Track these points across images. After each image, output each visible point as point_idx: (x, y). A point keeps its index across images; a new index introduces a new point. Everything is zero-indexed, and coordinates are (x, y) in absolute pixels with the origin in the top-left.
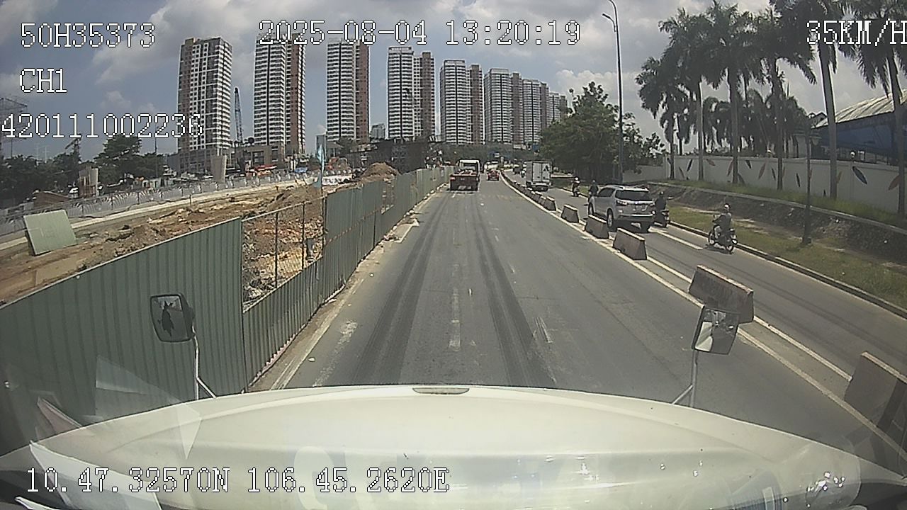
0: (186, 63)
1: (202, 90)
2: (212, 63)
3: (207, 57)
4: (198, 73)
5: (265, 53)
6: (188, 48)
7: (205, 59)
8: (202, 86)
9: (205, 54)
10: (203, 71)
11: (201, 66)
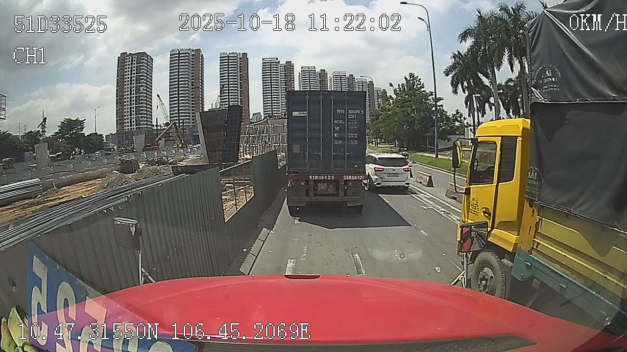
0: (121, 70)
2: (139, 70)
3: (136, 65)
4: (129, 76)
5: (176, 63)
6: (123, 59)
7: (134, 67)
8: (133, 85)
9: (134, 64)
10: (133, 75)
11: (131, 71)
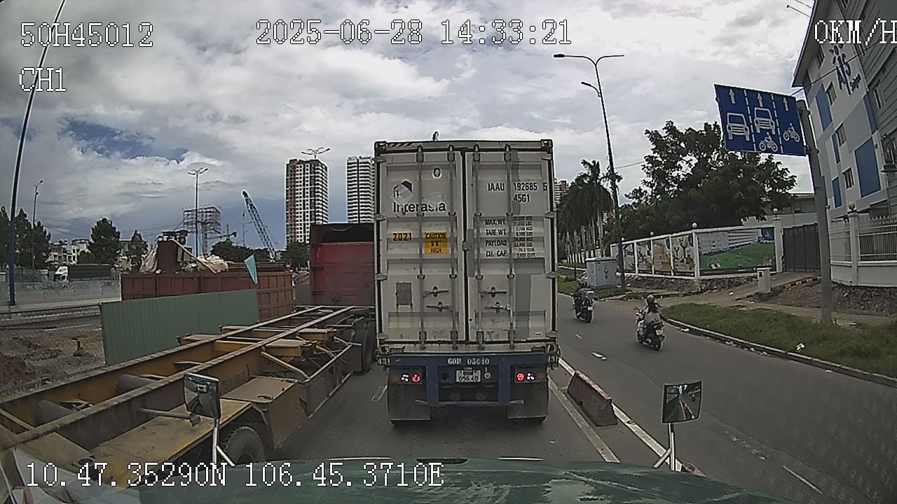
0: (291, 179)
1: (306, 202)
2: (313, 180)
3: (309, 175)
4: (302, 187)
5: (355, 174)
6: (292, 166)
7: (307, 177)
8: (306, 199)
9: (307, 173)
10: (306, 187)
11: (304, 182)
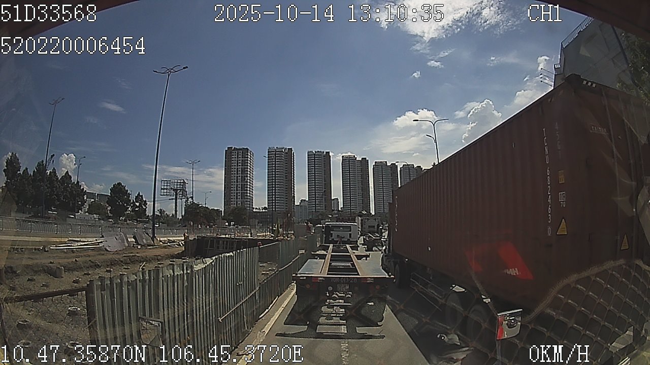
0: (228, 161)
2: (245, 163)
3: (241, 159)
4: (236, 167)
5: (273, 159)
6: (229, 152)
8: (238, 175)
10: (239, 167)
11: (238, 164)
